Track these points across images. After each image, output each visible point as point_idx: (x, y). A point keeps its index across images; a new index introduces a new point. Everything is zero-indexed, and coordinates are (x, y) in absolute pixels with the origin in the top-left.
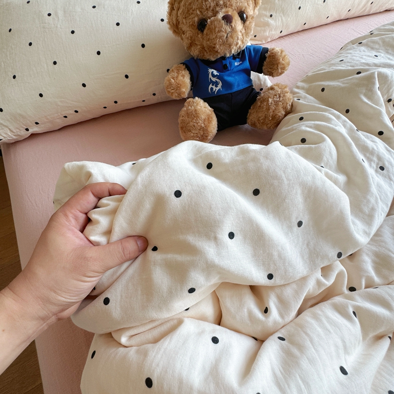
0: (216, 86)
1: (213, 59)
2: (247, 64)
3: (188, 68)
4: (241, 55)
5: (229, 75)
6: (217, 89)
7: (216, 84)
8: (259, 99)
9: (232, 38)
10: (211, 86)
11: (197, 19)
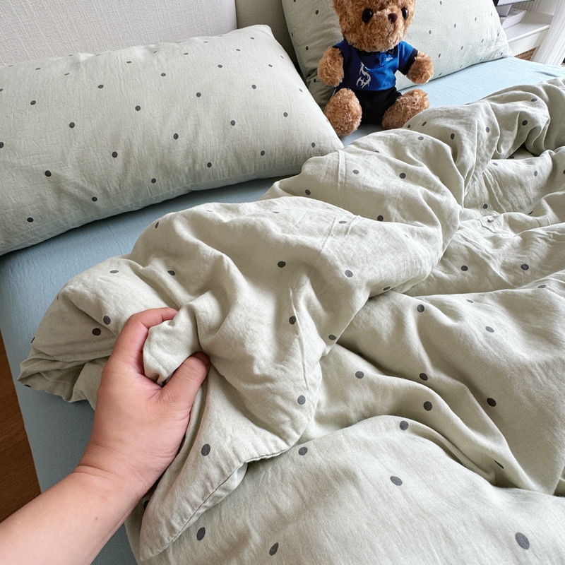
0: (365, 81)
4: (393, 51)
6: (365, 84)
7: (365, 78)
10: (360, 79)
11: (363, 8)
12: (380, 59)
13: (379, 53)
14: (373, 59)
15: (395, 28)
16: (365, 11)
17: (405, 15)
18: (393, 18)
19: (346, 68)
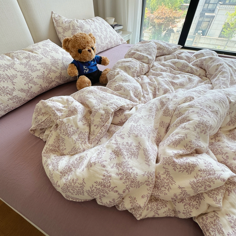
1: (85, 62)
2: (96, 63)
3: (75, 65)
4: (94, 60)
5: (91, 67)
6: (87, 71)
7: (87, 70)
8: (102, 74)
9: (92, 56)
10: (85, 71)
11: (78, 49)
12: (90, 63)
13: (88, 61)
14: (87, 64)
15: (92, 54)
16: (78, 50)
17: (93, 49)
18: (89, 51)
19: (78, 69)
